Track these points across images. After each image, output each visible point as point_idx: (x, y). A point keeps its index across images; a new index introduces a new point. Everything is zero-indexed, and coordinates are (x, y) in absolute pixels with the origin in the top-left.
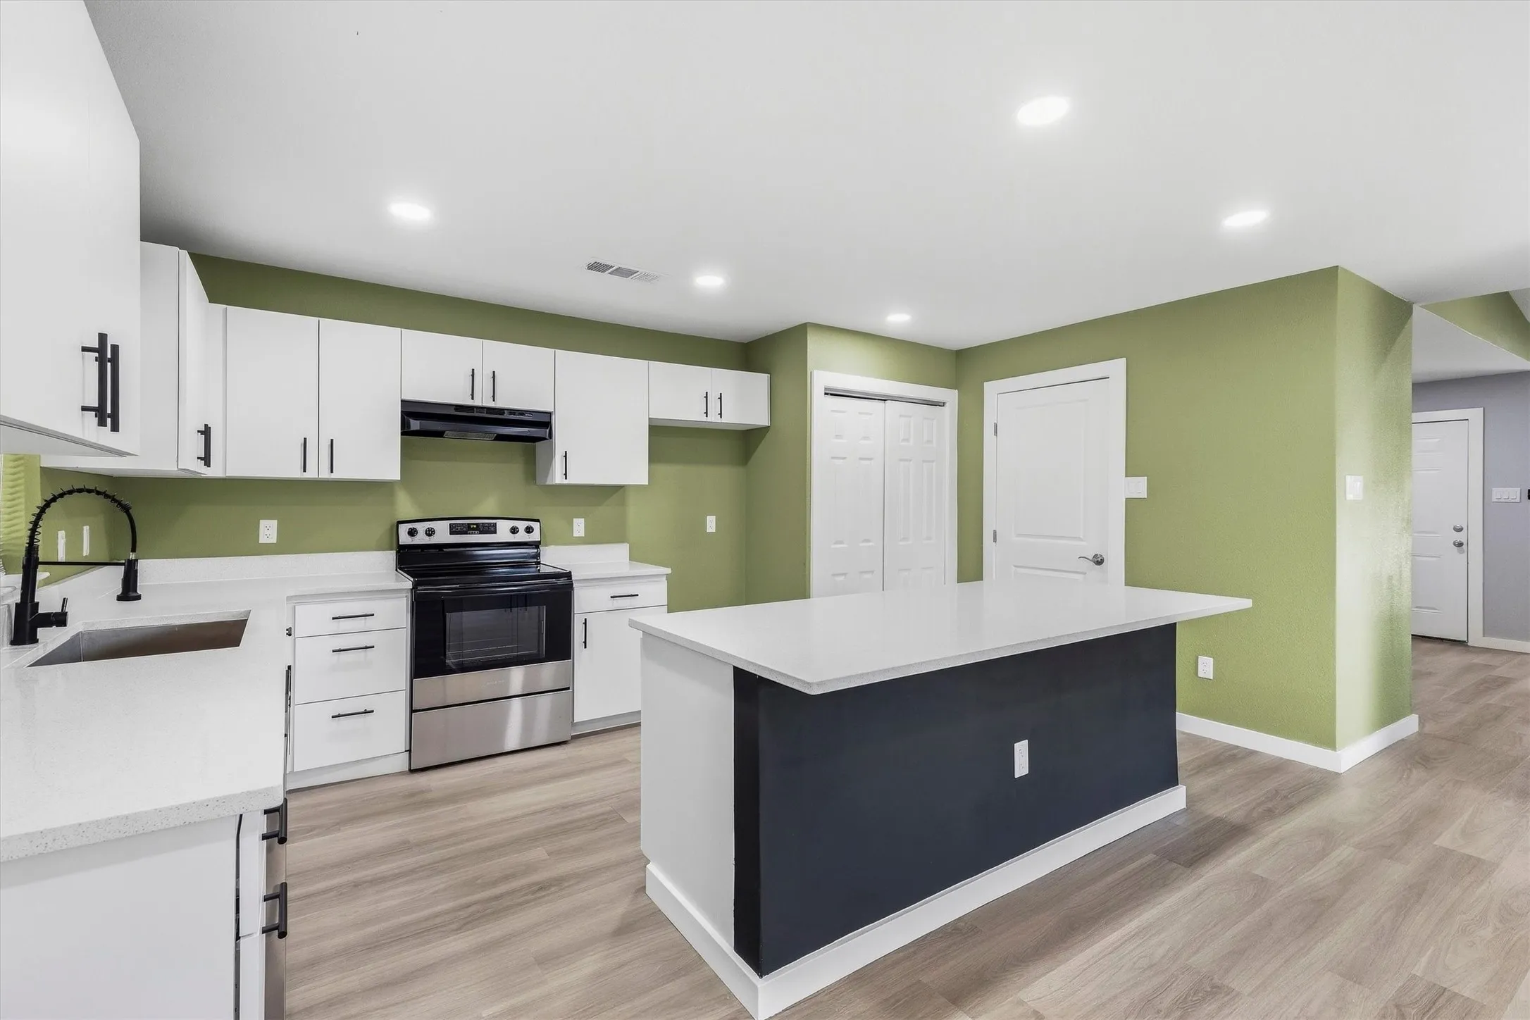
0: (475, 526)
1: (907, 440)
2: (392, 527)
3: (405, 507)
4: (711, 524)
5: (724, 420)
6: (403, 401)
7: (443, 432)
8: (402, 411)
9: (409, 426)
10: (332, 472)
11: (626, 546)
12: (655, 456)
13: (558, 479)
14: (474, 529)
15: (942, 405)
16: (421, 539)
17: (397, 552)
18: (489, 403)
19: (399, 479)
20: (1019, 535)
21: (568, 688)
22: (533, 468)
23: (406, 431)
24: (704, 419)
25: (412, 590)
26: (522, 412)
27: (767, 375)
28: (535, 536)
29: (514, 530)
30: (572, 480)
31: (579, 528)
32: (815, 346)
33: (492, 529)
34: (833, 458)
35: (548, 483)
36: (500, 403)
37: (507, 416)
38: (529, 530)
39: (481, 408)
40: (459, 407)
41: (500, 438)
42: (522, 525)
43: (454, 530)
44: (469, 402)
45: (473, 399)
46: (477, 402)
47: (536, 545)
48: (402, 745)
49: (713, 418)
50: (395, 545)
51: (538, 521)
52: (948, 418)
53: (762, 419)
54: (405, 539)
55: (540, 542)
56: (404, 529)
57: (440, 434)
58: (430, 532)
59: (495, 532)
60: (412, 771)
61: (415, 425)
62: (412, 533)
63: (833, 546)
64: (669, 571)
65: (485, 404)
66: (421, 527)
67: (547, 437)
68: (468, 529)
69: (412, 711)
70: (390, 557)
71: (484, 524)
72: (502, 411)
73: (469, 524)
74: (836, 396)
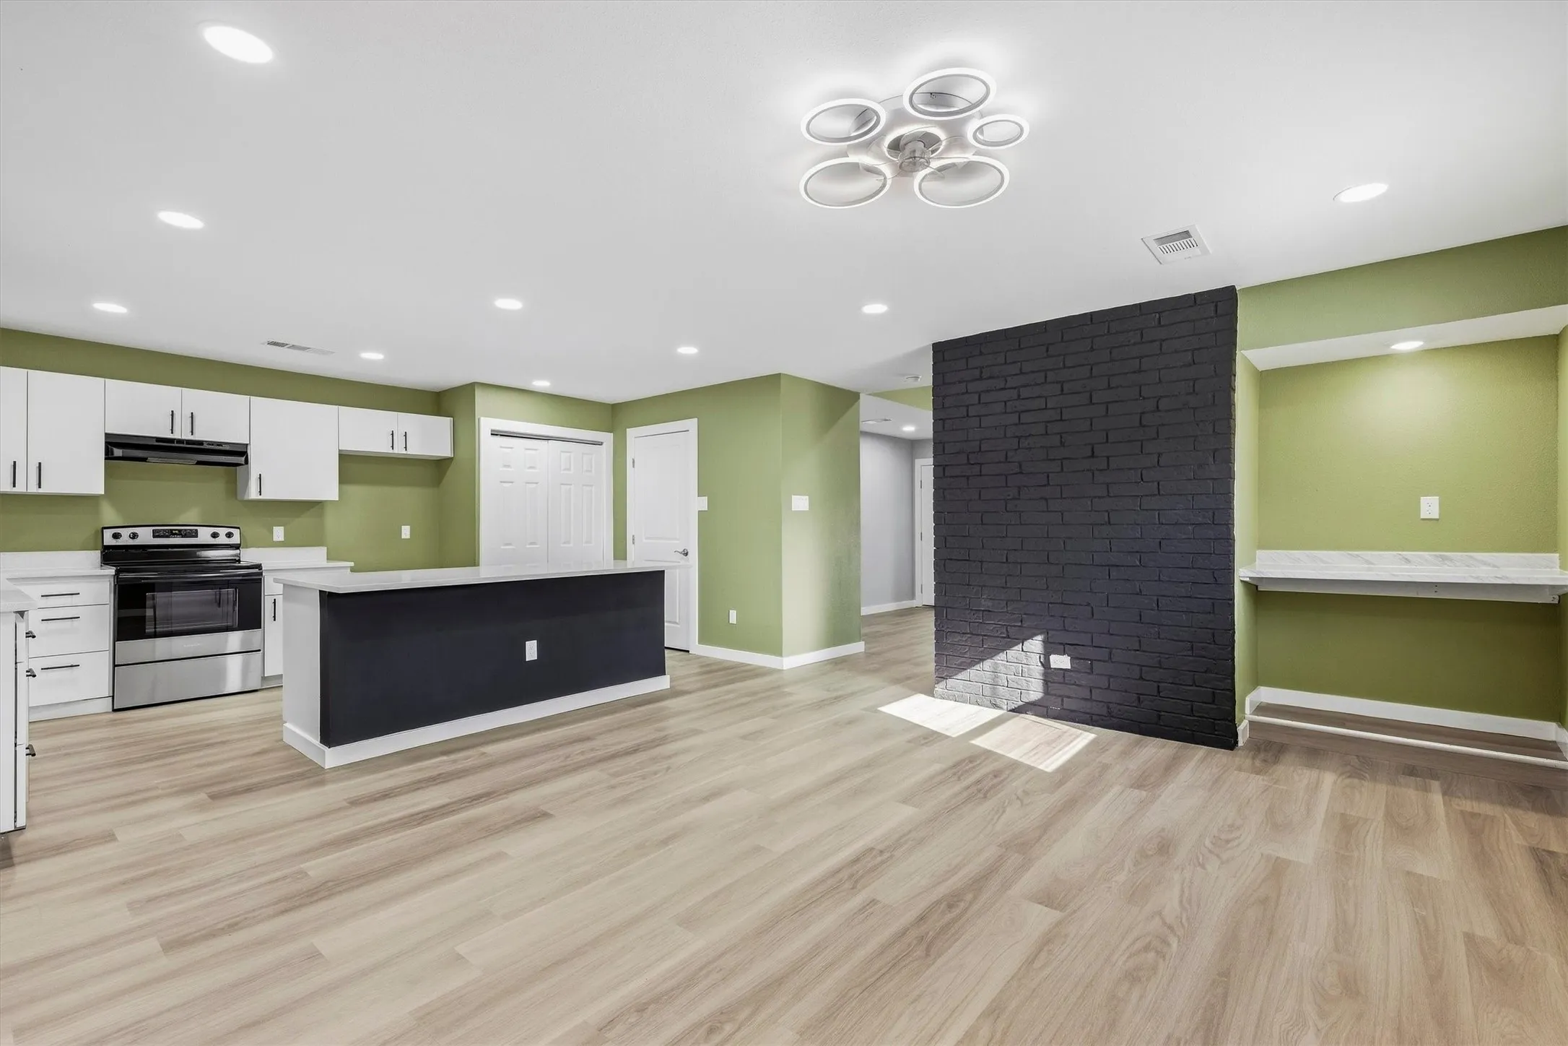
0: (177, 532)
1: (569, 469)
2: (96, 532)
3: (109, 515)
4: (406, 532)
5: (409, 452)
6: (106, 434)
7: (147, 459)
8: (106, 442)
9: (112, 453)
10: (40, 487)
11: (324, 550)
12: (344, 479)
13: (253, 494)
14: (175, 534)
15: (601, 444)
16: (125, 540)
17: (101, 552)
18: (188, 437)
19: (103, 493)
20: (647, 538)
21: (260, 650)
22: (235, 487)
23: (109, 456)
24: (391, 451)
25: (114, 576)
26: (220, 444)
27: (449, 418)
28: (236, 539)
29: (215, 535)
30: (265, 496)
31: (279, 534)
32: (481, 398)
33: (195, 534)
34: (501, 482)
35: (246, 498)
36: (198, 437)
37: (206, 446)
38: (229, 535)
39: (180, 441)
40: (159, 440)
41: (199, 463)
42: (222, 532)
43: (156, 535)
44: (170, 436)
45: (172, 433)
46: (177, 436)
47: (237, 547)
48: (106, 691)
49: (399, 450)
50: (100, 546)
51: (239, 528)
52: (606, 452)
53: (446, 452)
54: (108, 540)
55: (240, 544)
56: (108, 534)
57: (144, 460)
58: (134, 536)
60: (115, 710)
61: (118, 452)
62: (116, 536)
64: (352, 564)
65: (184, 437)
66: (125, 533)
67: (243, 463)
68: (171, 534)
69: (115, 666)
70: (96, 555)
71: (185, 530)
72: (201, 443)
73: (172, 530)
74: (497, 435)
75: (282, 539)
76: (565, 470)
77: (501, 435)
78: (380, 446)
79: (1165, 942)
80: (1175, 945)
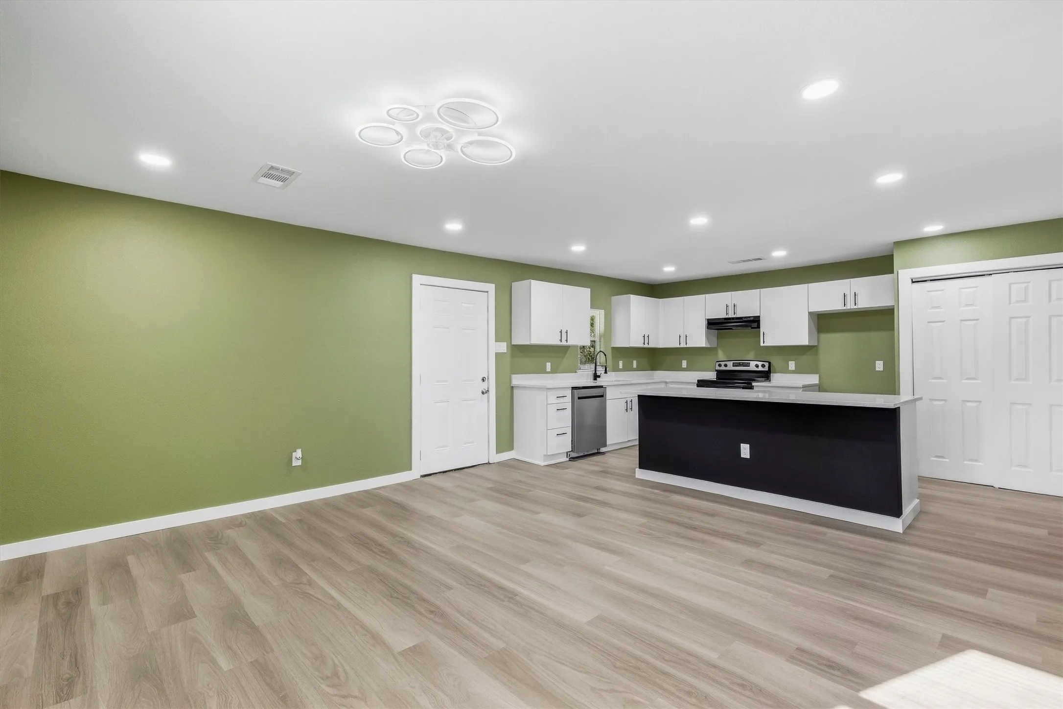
2: (713, 363)
4: (879, 366)
5: (859, 306)
6: (706, 319)
8: (707, 323)
9: (710, 328)
10: (686, 345)
11: (817, 376)
12: (820, 329)
13: (762, 344)
14: (741, 365)
16: (723, 368)
17: (716, 374)
18: (734, 316)
24: (844, 308)
26: (749, 317)
28: (767, 368)
29: (757, 366)
31: (792, 365)
32: (899, 254)
33: (748, 365)
34: (929, 322)
36: (738, 315)
37: (744, 320)
38: (763, 366)
42: (760, 364)
43: (735, 365)
44: (727, 316)
46: (730, 316)
49: (850, 306)
51: (766, 361)
53: (891, 303)
54: (718, 368)
55: (770, 371)
56: (716, 365)
59: (749, 366)
61: (712, 327)
62: (720, 366)
63: (930, 381)
66: (723, 364)
67: (759, 327)
68: (739, 365)
71: (745, 363)
72: (741, 318)
73: (740, 363)
74: (926, 281)
75: (794, 368)
76: (1017, 302)
77: (931, 280)
78: (836, 305)
79: (333, 686)
80: (328, 690)
